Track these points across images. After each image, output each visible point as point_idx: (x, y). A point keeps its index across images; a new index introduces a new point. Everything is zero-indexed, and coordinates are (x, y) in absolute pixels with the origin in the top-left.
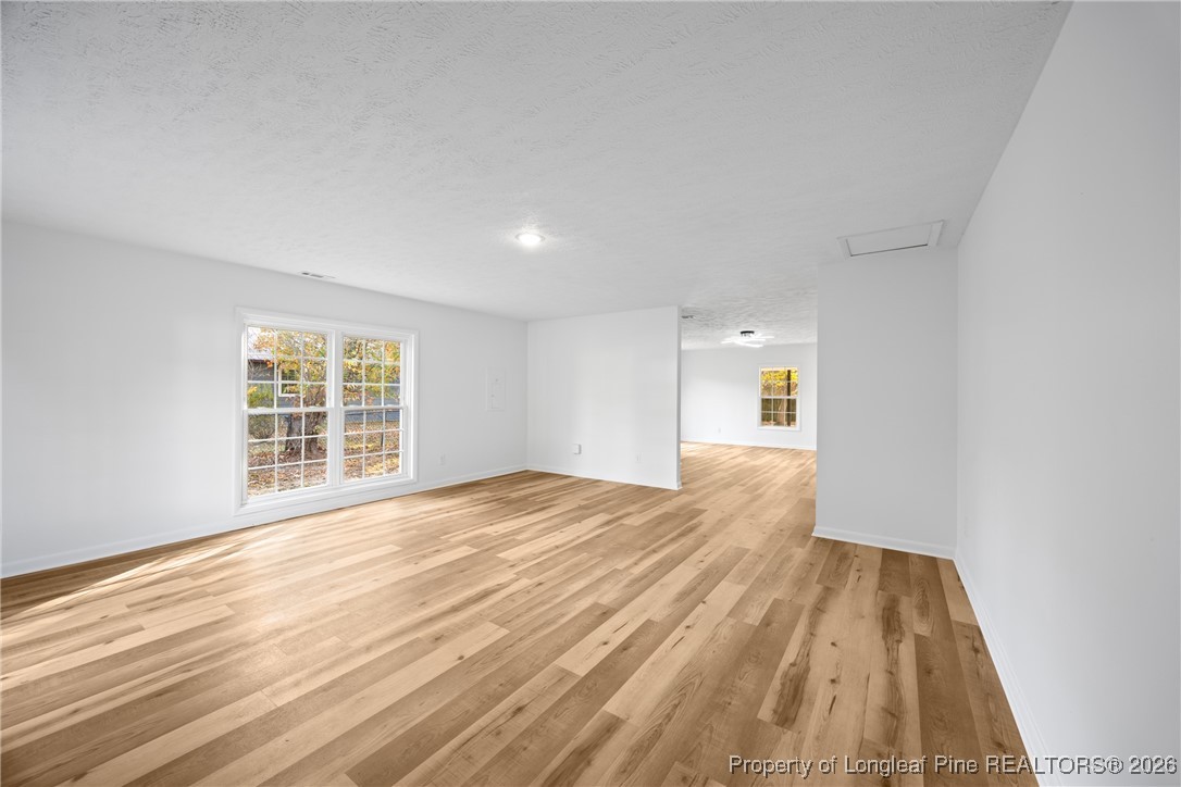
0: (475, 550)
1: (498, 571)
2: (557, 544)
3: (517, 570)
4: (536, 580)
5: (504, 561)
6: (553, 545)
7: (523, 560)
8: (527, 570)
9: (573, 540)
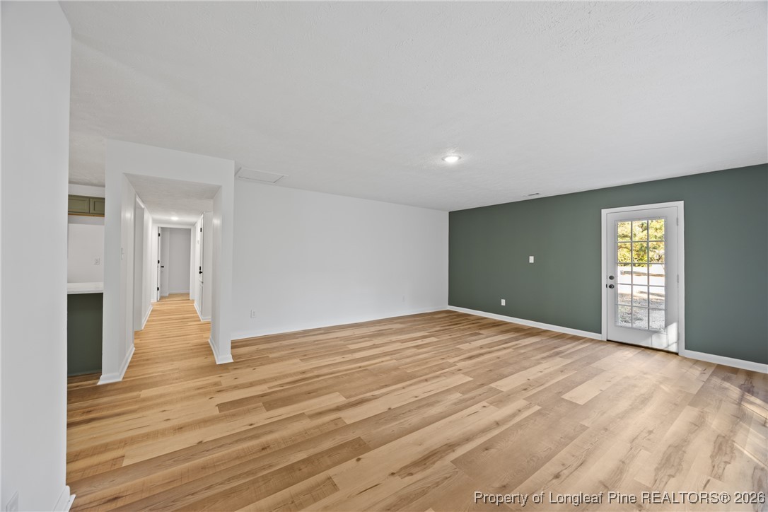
0: (493, 385)
1: (468, 368)
2: (426, 383)
3: (456, 367)
4: (444, 361)
5: (466, 374)
6: (429, 383)
7: (453, 373)
8: (449, 367)
9: (411, 385)
